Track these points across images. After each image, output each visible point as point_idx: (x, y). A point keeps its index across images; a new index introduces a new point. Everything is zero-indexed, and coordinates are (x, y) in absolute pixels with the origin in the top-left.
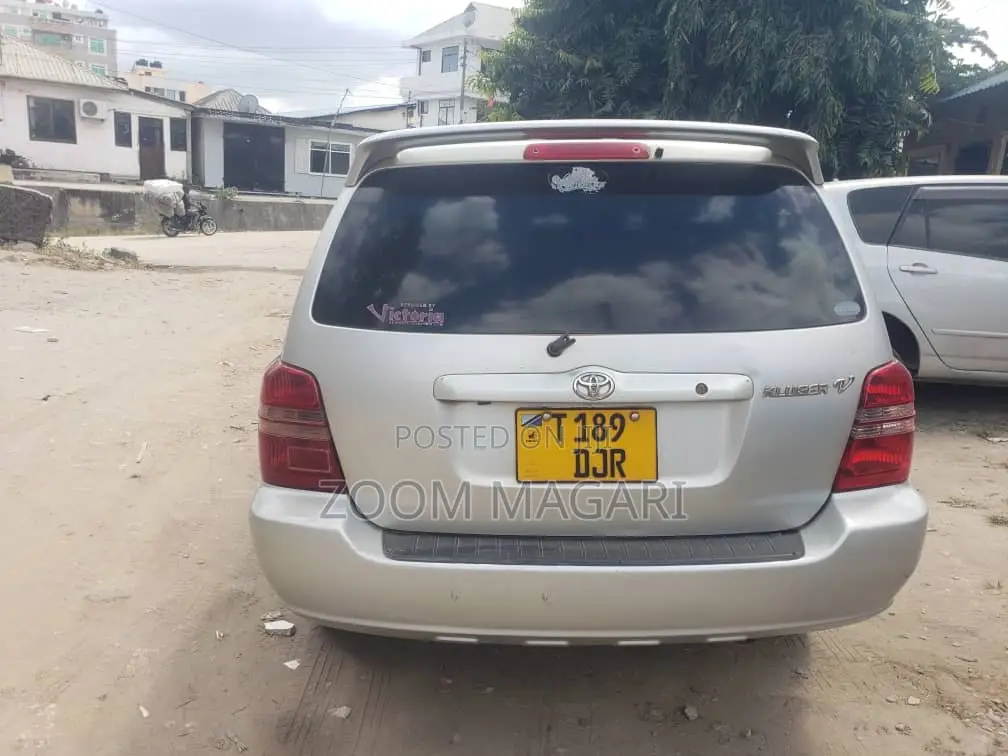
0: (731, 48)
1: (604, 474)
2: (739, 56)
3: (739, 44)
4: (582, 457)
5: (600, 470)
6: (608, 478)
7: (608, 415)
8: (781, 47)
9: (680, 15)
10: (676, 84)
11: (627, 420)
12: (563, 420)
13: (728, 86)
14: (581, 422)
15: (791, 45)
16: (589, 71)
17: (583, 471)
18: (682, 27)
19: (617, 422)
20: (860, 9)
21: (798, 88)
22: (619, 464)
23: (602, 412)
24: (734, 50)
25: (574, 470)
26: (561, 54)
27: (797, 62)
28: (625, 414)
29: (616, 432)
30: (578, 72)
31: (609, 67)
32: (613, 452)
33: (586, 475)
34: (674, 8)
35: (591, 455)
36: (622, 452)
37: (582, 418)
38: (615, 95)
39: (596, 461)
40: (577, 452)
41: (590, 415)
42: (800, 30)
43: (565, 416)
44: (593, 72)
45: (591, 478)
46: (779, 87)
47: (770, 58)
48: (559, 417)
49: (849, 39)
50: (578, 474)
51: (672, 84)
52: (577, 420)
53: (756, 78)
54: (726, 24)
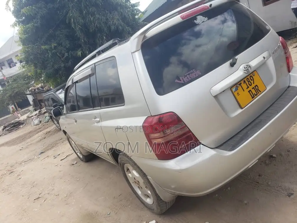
0: (95, 24)
1: (257, 94)
2: (98, 26)
3: (96, 23)
4: (250, 92)
5: (256, 94)
6: (258, 94)
7: (249, 77)
8: (107, 19)
9: (75, 21)
10: (84, 40)
11: (253, 76)
12: (241, 85)
13: (99, 35)
14: (245, 83)
15: (109, 18)
16: (54, 47)
17: (253, 96)
18: (77, 24)
19: (251, 78)
20: (120, 4)
21: (118, 27)
22: (258, 89)
23: (247, 77)
24: (96, 25)
25: (251, 97)
26: (43, 47)
27: (113, 21)
28: (252, 75)
29: (253, 81)
30: (51, 49)
31: (60, 44)
32: (255, 86)
33: (254, 97)
34: (72, 20)
35: (252, 91)
36: (257, 86)
37: (244, 81)
38: (66, 51)
39: (254, 91)
40: (249, 92)
41: (245, 80)
42: (109, 14)
43: (241, 83)
44: (55, 47)
45: (255, 97)
46: (113, 29)
47: (106, 23)
48: (240, 84)
49: (122, 12)
50: (253, 98)
51: (83, 40)
52: (244, 83)
53: (106, 30)
54: (89, 19)
